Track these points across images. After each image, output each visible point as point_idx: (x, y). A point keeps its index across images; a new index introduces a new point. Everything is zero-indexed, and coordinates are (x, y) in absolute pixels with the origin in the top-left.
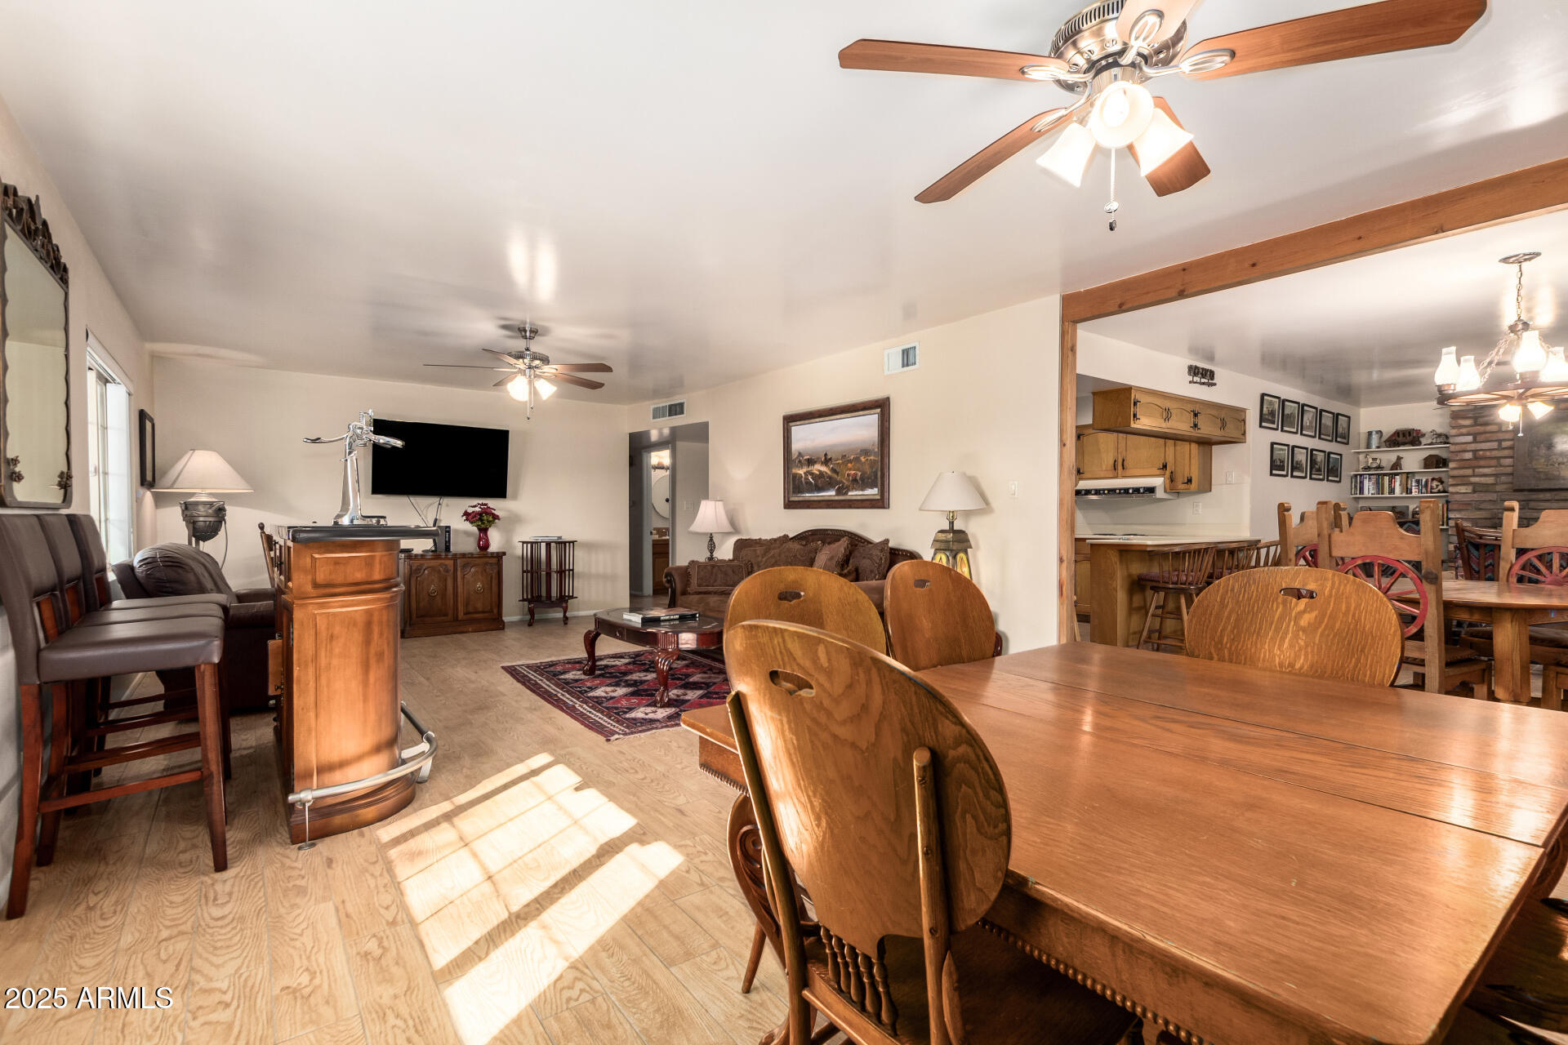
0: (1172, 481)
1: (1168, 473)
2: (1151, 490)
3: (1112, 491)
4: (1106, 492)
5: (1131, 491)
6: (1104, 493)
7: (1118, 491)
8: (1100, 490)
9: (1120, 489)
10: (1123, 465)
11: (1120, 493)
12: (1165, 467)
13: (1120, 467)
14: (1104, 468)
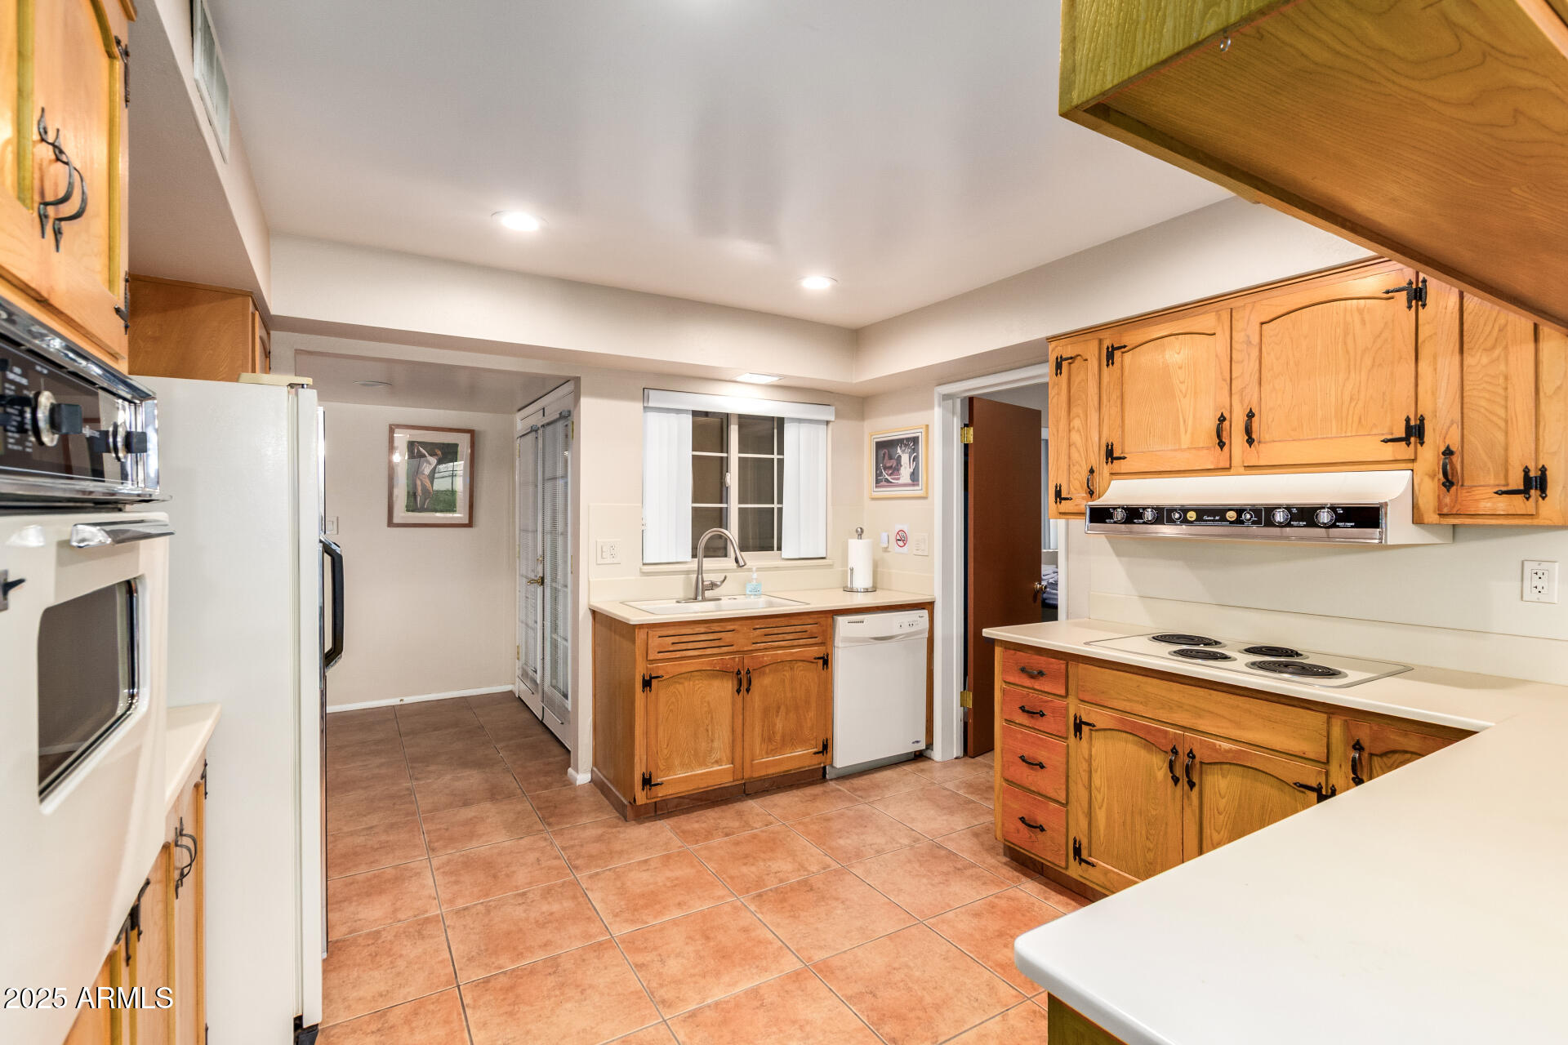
0: (1448, 483)
1: (1429, 455)
2: (1366, 517)
3: (1210, 514)
4: (1192, 516)
5: (1279, 517)
6: (1185, 521)
7: (1232, 515)
8: (1171, 510)
9: (1240, 511)
10: (1248, 431)
11: (1239, 521)
12: (1415, 432)
13: (1238, 438)
14: (1185, 441)
